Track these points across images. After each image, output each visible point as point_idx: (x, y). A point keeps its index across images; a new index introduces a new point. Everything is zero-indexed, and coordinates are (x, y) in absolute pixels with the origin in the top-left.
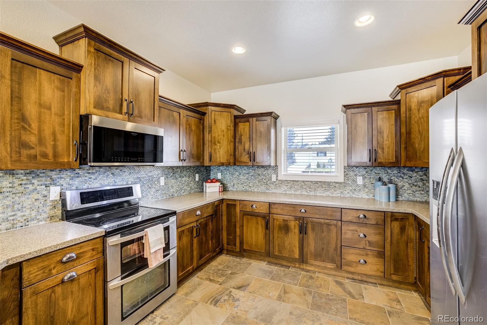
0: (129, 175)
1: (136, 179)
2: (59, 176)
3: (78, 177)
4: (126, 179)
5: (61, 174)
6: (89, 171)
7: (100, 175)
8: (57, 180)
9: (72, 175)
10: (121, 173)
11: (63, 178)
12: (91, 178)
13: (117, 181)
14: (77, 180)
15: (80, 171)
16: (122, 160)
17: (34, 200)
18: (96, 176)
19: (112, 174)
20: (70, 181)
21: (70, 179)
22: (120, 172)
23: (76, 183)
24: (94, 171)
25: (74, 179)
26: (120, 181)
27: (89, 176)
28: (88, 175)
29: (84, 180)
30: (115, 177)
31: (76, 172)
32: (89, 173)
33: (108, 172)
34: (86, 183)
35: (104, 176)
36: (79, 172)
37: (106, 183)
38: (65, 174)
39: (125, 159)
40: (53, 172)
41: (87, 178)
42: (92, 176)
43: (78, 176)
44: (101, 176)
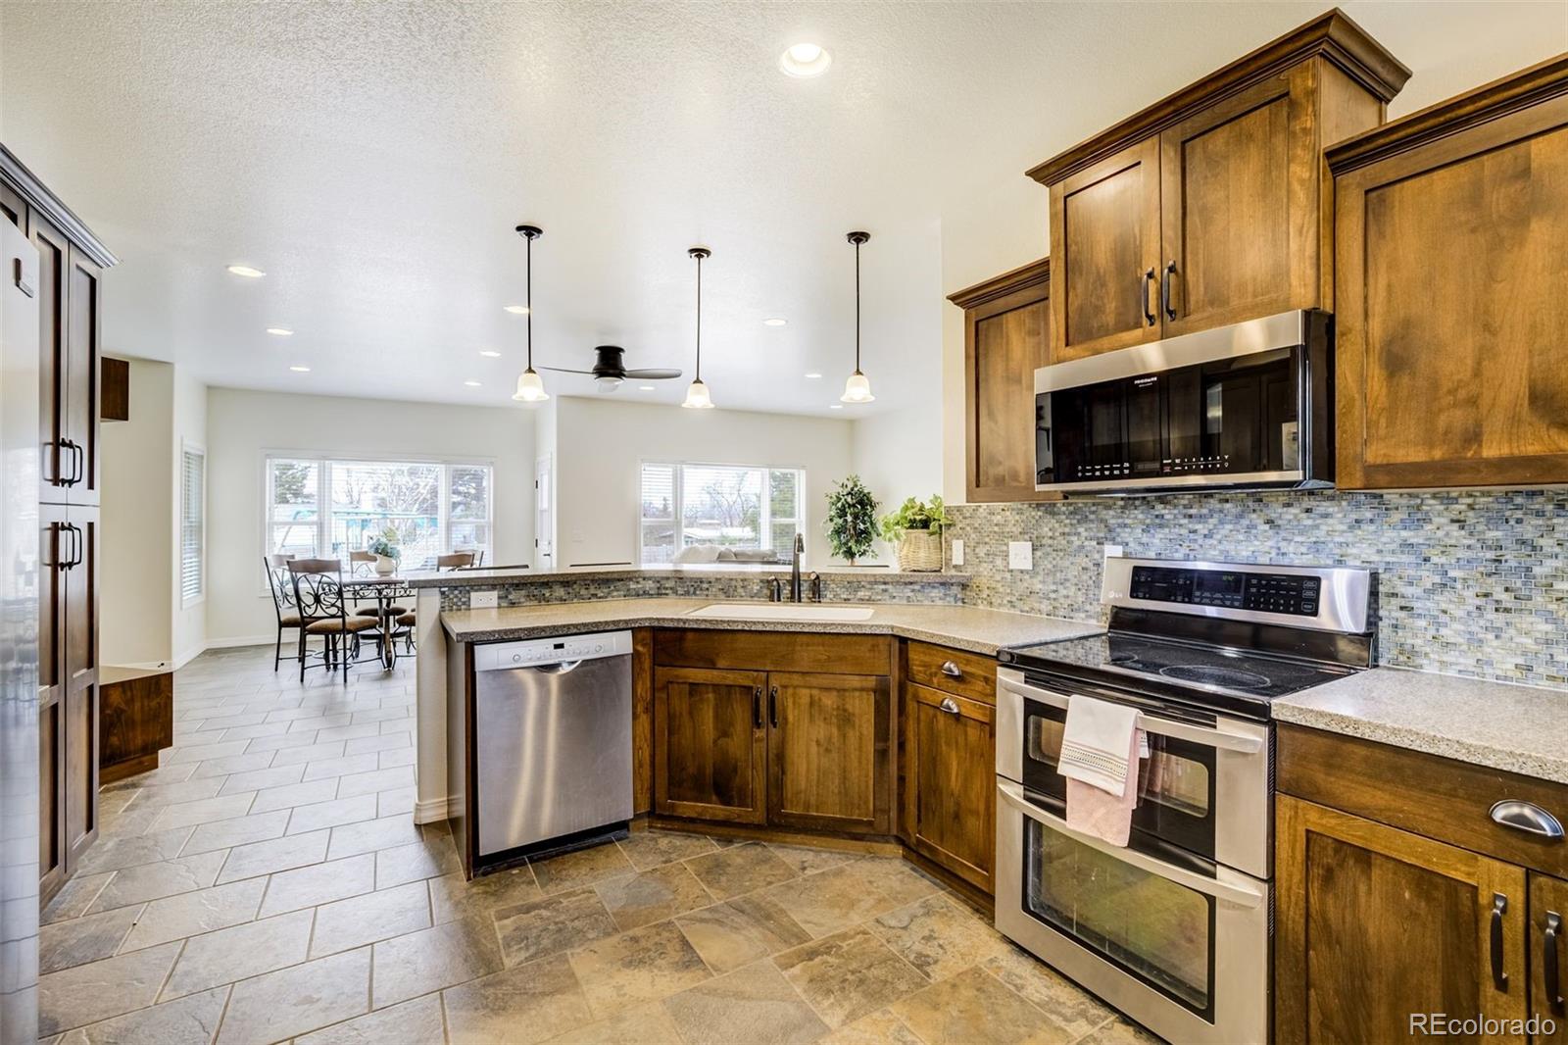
0: (1351, 528)
1: (1393, 552)
2: (1120, 521)
3: (1161, 526)
4: (1331, 545)
5: (1125, 516)
6: (1193, 511)
7: (1221, 522)
8: (1118, 530)
9: (1148, 521)
10: (1309, 522)
11: (1126, 526)
12: (1195, 532)
13: (1291, 549)
14: (1161, 536)
15: (1167, 511)
16: (1107, 473)
17: (1080, 568)
18: (1211, 527)
19: (1269, 522)
20: (1145, 535)
21: (1143, 530)
22: (1304, 515)
23: (1156, 541)
24: (1205, 511)
25: (1152, 531)
26: (1304, 550)
27: (1190, 526)
28: (1186, 521)
29: (1176, 537)
30: (1283, 534)
31: (1157, 513)
32: (1190, 516)
33: (1254, 516)
34: (1181, 545)
35: (1239, 527)
36: (1163, 512)
37: (1244, 553)
38: (1132, 516)
39: (1117, 468)
40: (1111, 512)
41: (1184, 532)
42: (1198, 527)
43: (1161, 523)
44: (1230, 527)
